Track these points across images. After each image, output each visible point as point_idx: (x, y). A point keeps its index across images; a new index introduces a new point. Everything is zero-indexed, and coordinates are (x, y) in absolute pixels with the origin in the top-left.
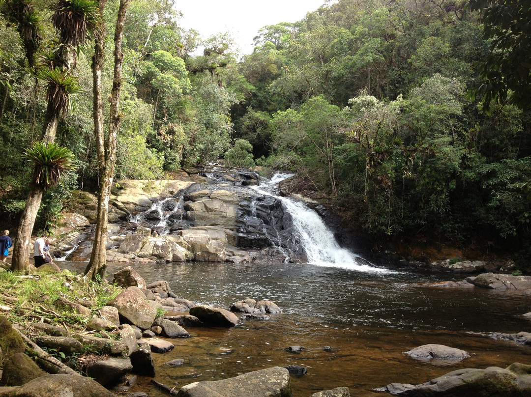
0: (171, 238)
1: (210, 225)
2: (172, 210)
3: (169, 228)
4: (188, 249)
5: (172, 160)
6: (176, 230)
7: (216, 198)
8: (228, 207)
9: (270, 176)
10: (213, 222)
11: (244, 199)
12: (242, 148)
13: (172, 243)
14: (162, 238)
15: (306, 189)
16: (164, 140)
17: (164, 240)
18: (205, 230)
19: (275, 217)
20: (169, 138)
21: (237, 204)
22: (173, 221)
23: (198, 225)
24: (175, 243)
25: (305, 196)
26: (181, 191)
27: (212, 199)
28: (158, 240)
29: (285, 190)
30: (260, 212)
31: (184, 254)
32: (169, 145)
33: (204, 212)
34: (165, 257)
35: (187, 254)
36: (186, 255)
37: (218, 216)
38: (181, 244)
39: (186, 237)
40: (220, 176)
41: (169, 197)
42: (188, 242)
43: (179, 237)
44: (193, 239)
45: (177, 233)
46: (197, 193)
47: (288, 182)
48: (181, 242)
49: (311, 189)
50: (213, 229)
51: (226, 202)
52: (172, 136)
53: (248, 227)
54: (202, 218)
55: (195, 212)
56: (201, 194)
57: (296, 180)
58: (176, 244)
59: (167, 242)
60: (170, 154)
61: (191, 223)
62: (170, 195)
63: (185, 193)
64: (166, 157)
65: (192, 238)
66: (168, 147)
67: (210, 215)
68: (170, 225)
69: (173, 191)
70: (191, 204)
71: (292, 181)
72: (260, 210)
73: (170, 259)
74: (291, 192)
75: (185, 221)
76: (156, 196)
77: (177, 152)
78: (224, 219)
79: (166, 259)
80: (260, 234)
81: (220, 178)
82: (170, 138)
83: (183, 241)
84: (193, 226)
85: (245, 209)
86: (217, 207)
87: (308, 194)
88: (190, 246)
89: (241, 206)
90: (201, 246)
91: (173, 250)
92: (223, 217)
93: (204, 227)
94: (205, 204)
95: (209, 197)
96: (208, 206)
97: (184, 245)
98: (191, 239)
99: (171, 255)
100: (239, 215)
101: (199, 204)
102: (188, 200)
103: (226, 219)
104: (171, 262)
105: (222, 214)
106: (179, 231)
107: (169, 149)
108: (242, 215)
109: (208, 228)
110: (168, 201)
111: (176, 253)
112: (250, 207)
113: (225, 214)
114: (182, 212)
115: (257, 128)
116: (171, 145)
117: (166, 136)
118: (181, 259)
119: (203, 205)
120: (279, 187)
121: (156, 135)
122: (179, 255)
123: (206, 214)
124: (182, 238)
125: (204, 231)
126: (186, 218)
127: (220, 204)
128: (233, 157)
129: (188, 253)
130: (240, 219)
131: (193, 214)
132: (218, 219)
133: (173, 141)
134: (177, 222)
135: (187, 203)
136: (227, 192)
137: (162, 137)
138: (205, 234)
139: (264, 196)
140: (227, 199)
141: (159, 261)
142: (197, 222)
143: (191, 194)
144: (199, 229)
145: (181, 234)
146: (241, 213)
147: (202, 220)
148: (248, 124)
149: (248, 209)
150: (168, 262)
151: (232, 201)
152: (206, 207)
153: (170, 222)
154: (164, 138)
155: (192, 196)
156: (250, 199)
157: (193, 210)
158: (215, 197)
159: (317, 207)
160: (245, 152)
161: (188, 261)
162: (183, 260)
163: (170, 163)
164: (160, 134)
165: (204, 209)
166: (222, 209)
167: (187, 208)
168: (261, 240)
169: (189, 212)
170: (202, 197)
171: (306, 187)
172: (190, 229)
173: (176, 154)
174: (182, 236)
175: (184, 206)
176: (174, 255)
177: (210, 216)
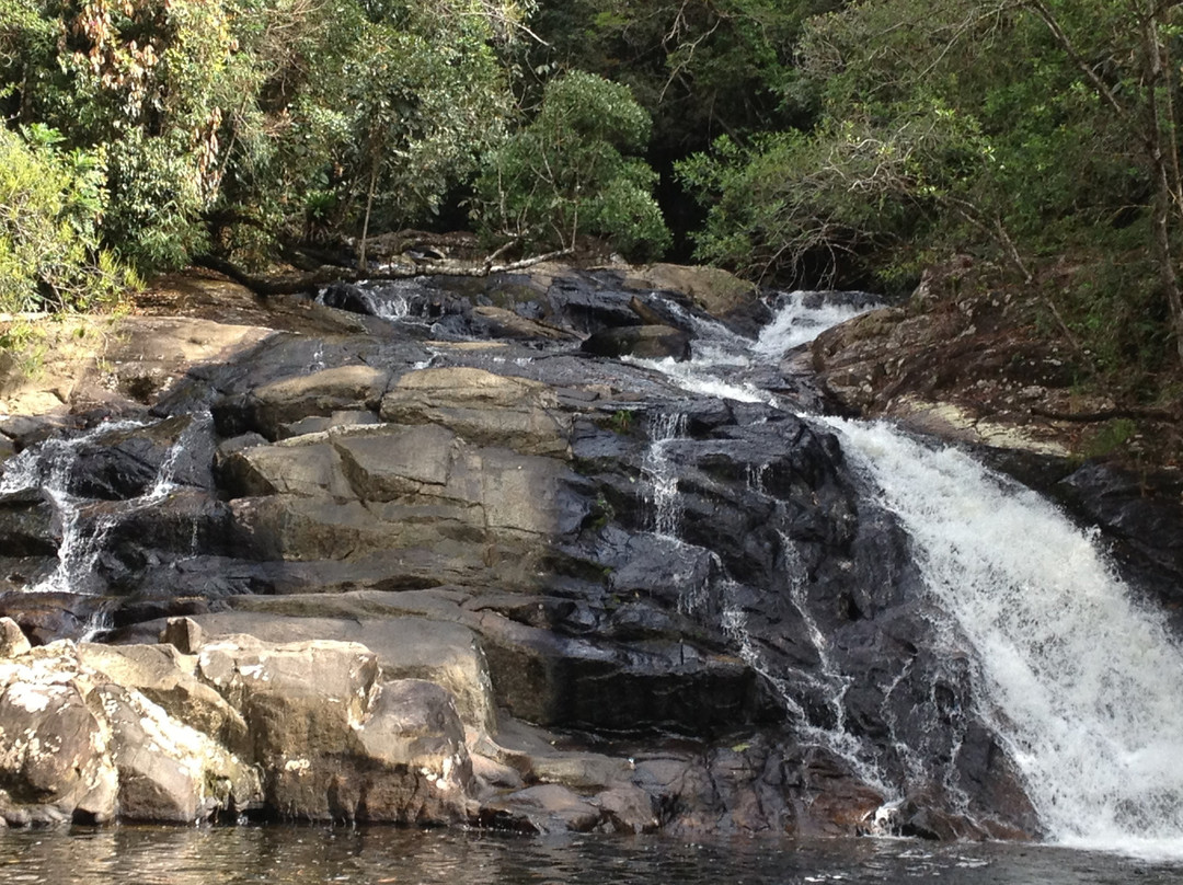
0: (117, 666)
1: (374, 587)
2: (137, 490)
3: (113, 602)
4: (228, 737)
5: (157, 201)
6: (155, 613)
7: (416, 416)
8: (498, 472)
9: (752, 320)
10: (401, 567)
11: (601, 425)
12: (585, 128)
13: (119, 693)
14: (51, 663)
15: (991, 373)
16: (107, 78)
17: (67, 676)
18: (345, 615)
19: (801, 537)
20: (137, 62)
21: (552, 454)
22: (138, 563)
23: (299, 585)
24: (137, 696)
25: (985, 413)
26: (199, 376)
27: (392, 419)
28: (24, 673)
29: (854, 380)
30: (704, 505)
31: (195, 770)
32: (134, 107)
33: (341, 501)
34: (67, 788)
35: (220, 770)
36: (212, 778)
37: (430, 530)
38: (175, 701)
39: (213, 656)
40: (450, 312)
41: (126, 414)
42: (224, 692)
43: (169, 655)
44: (258, 669)
45: (156, 634)
46: (297, 385)
47: (870, 335)
48: (181, 693)
49: (1022, 375)
50: (395, 611)
51: (481, 439)
52: (158, 50)
53: (627, 597)
54: (331, 543)
55: (283, 500)
56: (327, 390)
57: (923, 325)
58: (146, 703)
59: (87, 687)
60: (143, 166)
61: (257, 571)
62: (131, 402)
63: (226, 391)
64: (115, 180)
65: (253, 661)
66: (126, 118)
67: (380, 523)
68: (116, 586)
69: (147, 380)
70: (258, 454)
71: (899, 329)
72: (703, 492)
73: (105, 804)
74: (894, 395)
75: (215, 562)
76: (41, 410)
77: (186, 150)
78: (468, 547)
79: (70, 801)
80: (706, 646)
81: (452, 320)
82: (140, 62)
83: (192, 686)
84: (270, 589)
85: (606, 489)
86: (427, 470)
87: (1003, 405)
88: (239, 717)
89: (579, 465)
90: (311, 716)
91: (119, 742)
92: (465, 534)
93: (338, 599)
94: (345, 455)
95: (375, 408)
96: (364, 461)
97: (200, 709)
98: (245, 670)
99: (109, 780)
100: (571, 524)
101: (308, 452)
102: (242, 432)
103: (483, 548)
104: (107, 823)
105: (459, 513)
106: (172, 620)
107: (136, 134)
108: (587, 523)
109: (362, 604)
110: (112, 436)
111: (140, 762)
112: (636, 472)
113: (474, 517)
114: (197, 505)
115: (672, 45)
116: (146, 104)
117: (118, 54)
118: (172, 805)
119: (337, 457)
120: (818, 366)
121: (61, 43)
122: (163, 778)
123: (354, 518)
124: (185, 663)
125: (337, 623)
126: (222, 539)
127: (442, 454)
128: (527, 184)
129: (228, 763)
130: (573, 551)
131: (271, 514)
132: (427, 546)
133: (161, 82)
134: (166, 570)
135: (232, 445)
136: (493, 379)
137: (97, 60)
138: (341, 637)
139: (730, 404)
140: (489, 421)
141: (23, 814)
142: (295, 564)
143: (262, 393)
144: (301, 610)
145: (182, 640)
146: (577, 510)
147: (326, 551)
148: (617, 24)
149: (622, 487)
150: (84, 821)
151: (524, 434)
152: (352, 470)
153: (118, 565)
154: (108, 66)
155: (267, 405)
156: (635, 426)
157: (270, 490)
158: (415, 413)
159: (1072, 480)
160: (603, 148)
161: (224, 817)
162: (188, 812)
163: (146, 222)
164: (83, 43)
165: (342, 486)
166: (458, 486)
167: (232, 479)
168: (715, 681)
169: (241, 505)
170: (327, 412)
171: (990, 362)
172: (248, 608)
173: (180, 166)
174: (185, 648)
175: (214, 469)
176: (126, 778)
177: (380, 529)
